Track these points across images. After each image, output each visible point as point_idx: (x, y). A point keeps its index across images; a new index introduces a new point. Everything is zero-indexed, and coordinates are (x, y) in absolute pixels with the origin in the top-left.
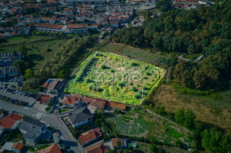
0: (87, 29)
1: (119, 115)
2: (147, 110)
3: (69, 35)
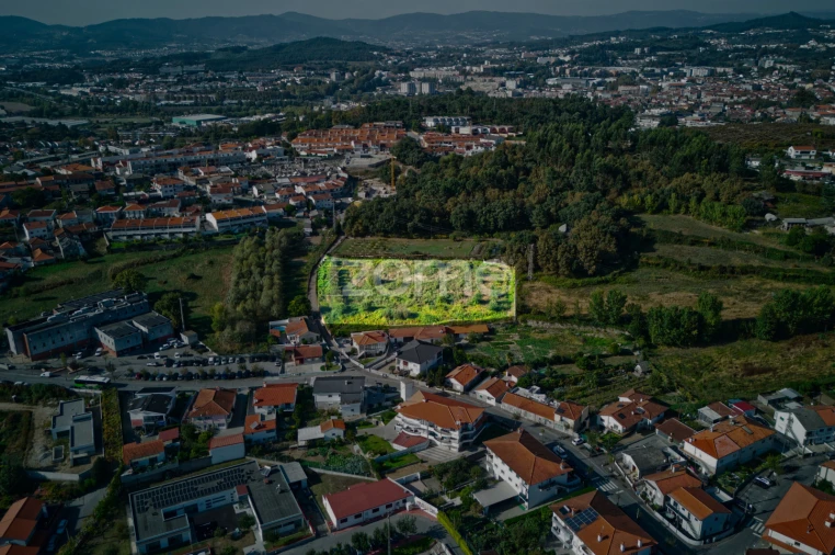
0: (265, 218)
1: (484, 344)
2: (530, 323)
3: (220, 238)
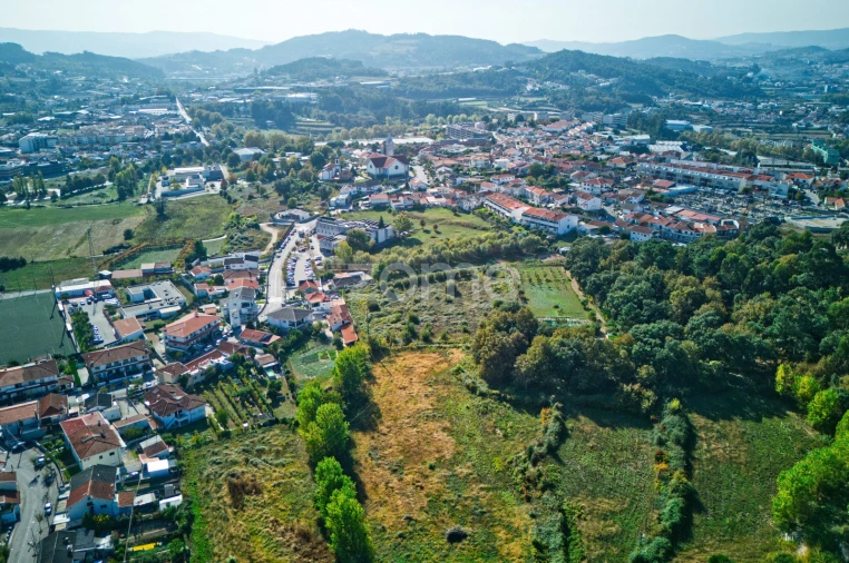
3: (515, 229)
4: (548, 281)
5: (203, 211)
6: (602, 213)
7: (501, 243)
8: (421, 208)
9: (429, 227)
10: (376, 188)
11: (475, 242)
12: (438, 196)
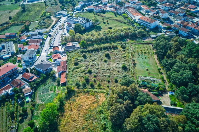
0: (151, 25)
3: (135, 24)
4: (145, 53)
5: (37, 9)
6: (168, 19)
7: (129, 32)
8: (104, 12)
9: (105, 21)
10: (91, 3)
11: (120, 31)
12: (111, 7)
